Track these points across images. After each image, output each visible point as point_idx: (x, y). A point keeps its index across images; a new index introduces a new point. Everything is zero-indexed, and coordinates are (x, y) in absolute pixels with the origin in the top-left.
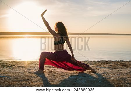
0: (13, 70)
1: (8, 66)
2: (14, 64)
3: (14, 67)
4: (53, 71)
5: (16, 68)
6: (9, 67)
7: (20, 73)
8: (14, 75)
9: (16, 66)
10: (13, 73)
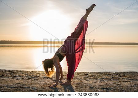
0: (38, 81)
1: (33, 76)
2: (39, 74)
3: (38, 78)
4: (80, 82)
5: (41, 79)
6: (34, 78)
7: (45, 84)
8: (39, 86)
9: (40, 76)
10: (39, 84)
